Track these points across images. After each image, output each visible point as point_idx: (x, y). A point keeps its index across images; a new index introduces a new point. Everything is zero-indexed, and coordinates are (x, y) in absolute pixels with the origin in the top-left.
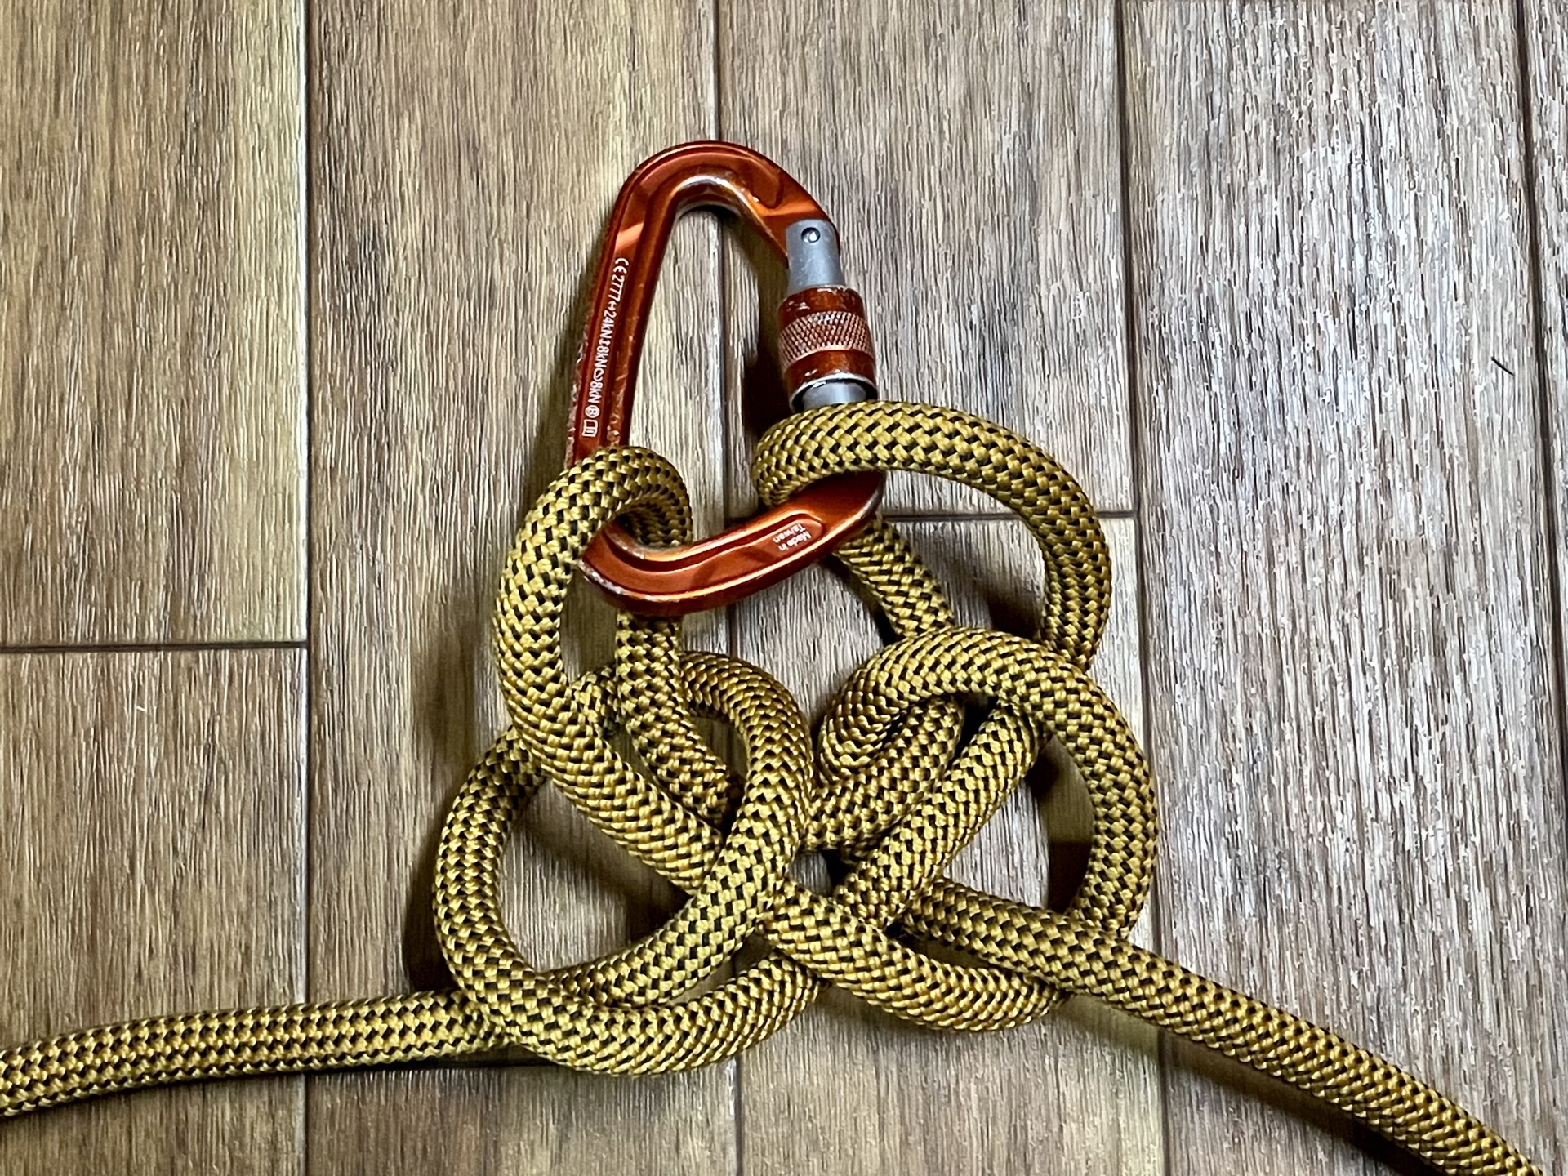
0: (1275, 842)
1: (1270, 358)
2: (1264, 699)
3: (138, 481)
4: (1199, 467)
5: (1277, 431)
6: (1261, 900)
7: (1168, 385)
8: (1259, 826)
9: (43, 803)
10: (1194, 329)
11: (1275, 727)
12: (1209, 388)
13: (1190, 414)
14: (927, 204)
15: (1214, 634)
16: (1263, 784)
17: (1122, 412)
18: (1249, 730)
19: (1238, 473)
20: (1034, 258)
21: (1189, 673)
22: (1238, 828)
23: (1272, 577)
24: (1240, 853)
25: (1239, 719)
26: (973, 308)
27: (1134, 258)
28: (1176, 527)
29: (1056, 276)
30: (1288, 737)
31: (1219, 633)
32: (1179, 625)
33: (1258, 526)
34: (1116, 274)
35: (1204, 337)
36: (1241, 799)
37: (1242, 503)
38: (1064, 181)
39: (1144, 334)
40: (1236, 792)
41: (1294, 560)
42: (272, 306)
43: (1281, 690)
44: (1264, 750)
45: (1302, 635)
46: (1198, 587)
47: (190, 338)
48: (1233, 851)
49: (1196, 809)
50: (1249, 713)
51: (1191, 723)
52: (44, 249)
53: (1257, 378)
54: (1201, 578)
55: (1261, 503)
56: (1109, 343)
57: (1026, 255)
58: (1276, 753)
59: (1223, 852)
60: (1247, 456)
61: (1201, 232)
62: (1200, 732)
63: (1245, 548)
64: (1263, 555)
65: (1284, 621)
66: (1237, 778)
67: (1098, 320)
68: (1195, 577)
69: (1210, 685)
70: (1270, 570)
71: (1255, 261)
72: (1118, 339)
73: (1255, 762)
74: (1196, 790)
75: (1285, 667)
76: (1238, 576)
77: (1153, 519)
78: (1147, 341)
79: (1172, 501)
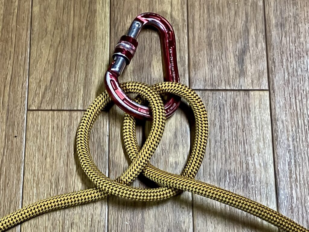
0: (298, 151)
1: (294, 62)
2: (295, 125)
3: (77, 80)
4: (281, 81)
5: (296, 75)
6: (295, 162)
7: (275, 66)
8: (295, 148)
9: (58, 138)
10: (280, 56)
11: (297, 130)
12: (283, 67)
13: (279, 72)
14: (227, 33)
15: (285, 112)
16: (295, 140)
17: (266, 71)
18: (292, 130)
19: (289, 82)
20: (248, 43)
21: (280, 119)
22: (291, 148)
23: (296, 102)
24: (291, 153)
25: (290, 128)
26: (237, 52)
27: (268, 43)
28: (277, 92)
29: (253, 46)
30: (300, 132)
31: (286, 112)
32: (278, 110)
33: (293, 93)
34: (264, 46)
35: (282, 58)
36: (291, 143)
37: (290, 88)
38: (254, 29)
39: (270, 57)
40: (290, 142)
41: (300, 99)
42: (103, 49)
43: (298, 123)
44: (295, 134)
45: (302, 113)
46: (281, 103)
47: (88, 55)
48: (290, 153)
49: (282, 145)
50: (292, 127)
51: (281, 129)
52: (60, 39)
53: (292, 65)
54: (282, 102)
55: (293, 88)
56: (263, 59)
57: (247, 42)
58: (297, 135)
59: (288, 153)
60: (290, 80)
61: (280, 39)
62: (282, 130)
63: (290, 96)
64: (294, 98)
65: (299, 110)
66: (290, 139)
67: (261, 55)
68: (281, 101)
69: (284, 122)
70: (296, 101)
71: (291, 44)
72: (265, 58)
73: (293, 136)
74: (282, 141)
75: (299, 118)
76: (289, 102)
77: (272, 91)
78: (270, 58)
79: (276, 88)
